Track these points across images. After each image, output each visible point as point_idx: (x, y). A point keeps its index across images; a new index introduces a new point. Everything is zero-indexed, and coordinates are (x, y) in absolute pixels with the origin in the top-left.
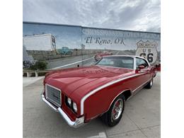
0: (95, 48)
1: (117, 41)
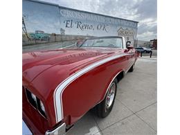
1: (99, 27)
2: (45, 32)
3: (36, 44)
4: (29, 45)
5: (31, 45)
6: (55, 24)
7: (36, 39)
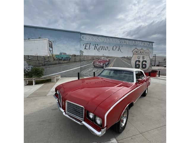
2: (68, 53)
3: (59, 63)
4: (53, 64)
5: (55, 64)
6: (76, 47)
7: (60, 60)
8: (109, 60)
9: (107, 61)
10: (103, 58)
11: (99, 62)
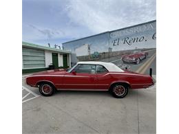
0: (123, 50)
2: (99, 52)
6: (105, 45)
8: (147, 54)
9: (142, 55)
10: (135, 52)
11: (130, 57)
